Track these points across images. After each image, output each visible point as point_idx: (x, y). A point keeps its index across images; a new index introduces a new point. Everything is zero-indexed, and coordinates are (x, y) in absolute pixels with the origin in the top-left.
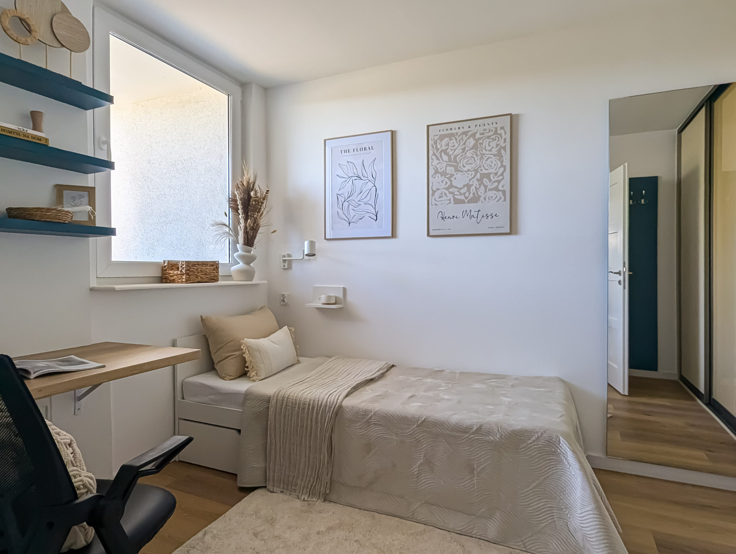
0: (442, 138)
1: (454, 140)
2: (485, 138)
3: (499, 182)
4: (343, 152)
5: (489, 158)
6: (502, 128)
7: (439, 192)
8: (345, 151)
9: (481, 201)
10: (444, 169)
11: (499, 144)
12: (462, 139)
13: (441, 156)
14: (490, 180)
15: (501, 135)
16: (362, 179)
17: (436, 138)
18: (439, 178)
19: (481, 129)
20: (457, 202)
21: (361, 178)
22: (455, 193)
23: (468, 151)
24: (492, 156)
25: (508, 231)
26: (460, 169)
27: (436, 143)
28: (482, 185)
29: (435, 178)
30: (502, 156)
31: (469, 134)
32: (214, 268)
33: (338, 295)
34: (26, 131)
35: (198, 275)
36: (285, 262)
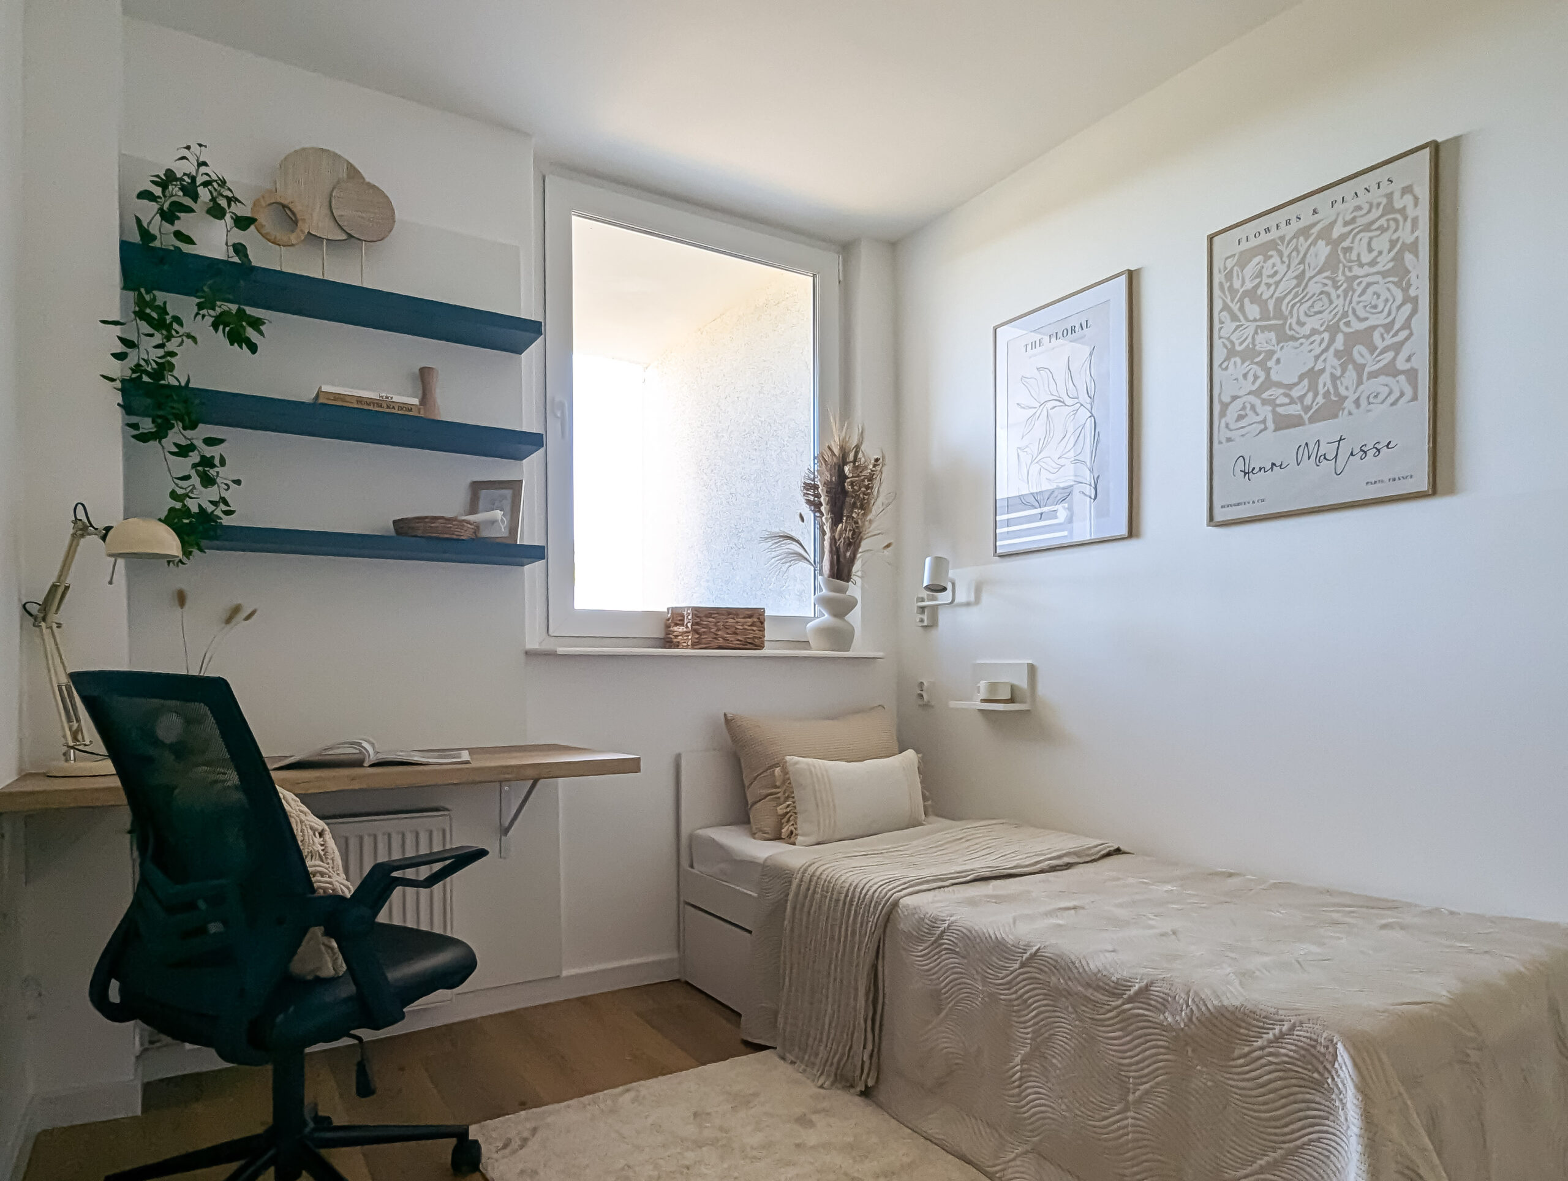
0: (1243, 260)
1: (1276, 259)
2: (1358, 233)
3: (1397, 347)
5: (1369, 285)
6: (1407, 190)
7: (1238, 403)
8: (1034, 344)
9: (1346, 412)
10: (1250, 339)
11: (1398, 239)
12: (1296, 249)
13: (1242, 309)
14: (1372, 349)
15: (1403, 211)
16: (1066, 405)
17: (1230, 263)
18: (1236, 367)
19: (1346, 210)
20: (1284, 423)
21: (1063, 402)
22: (1278, 402)
23: (1311, 278)
24: (1378, 278)
25: (1425, 486)
26: (1291, 333)
27: (1229, 276)
28: (1350, 367)
29: (1226, 368)
30: (1409, 272)
31: (1315, 231)
32: (754, 622)
33: (1016, 682)
34: (392, 398)
35: (719, 633)
36: (923, 612)
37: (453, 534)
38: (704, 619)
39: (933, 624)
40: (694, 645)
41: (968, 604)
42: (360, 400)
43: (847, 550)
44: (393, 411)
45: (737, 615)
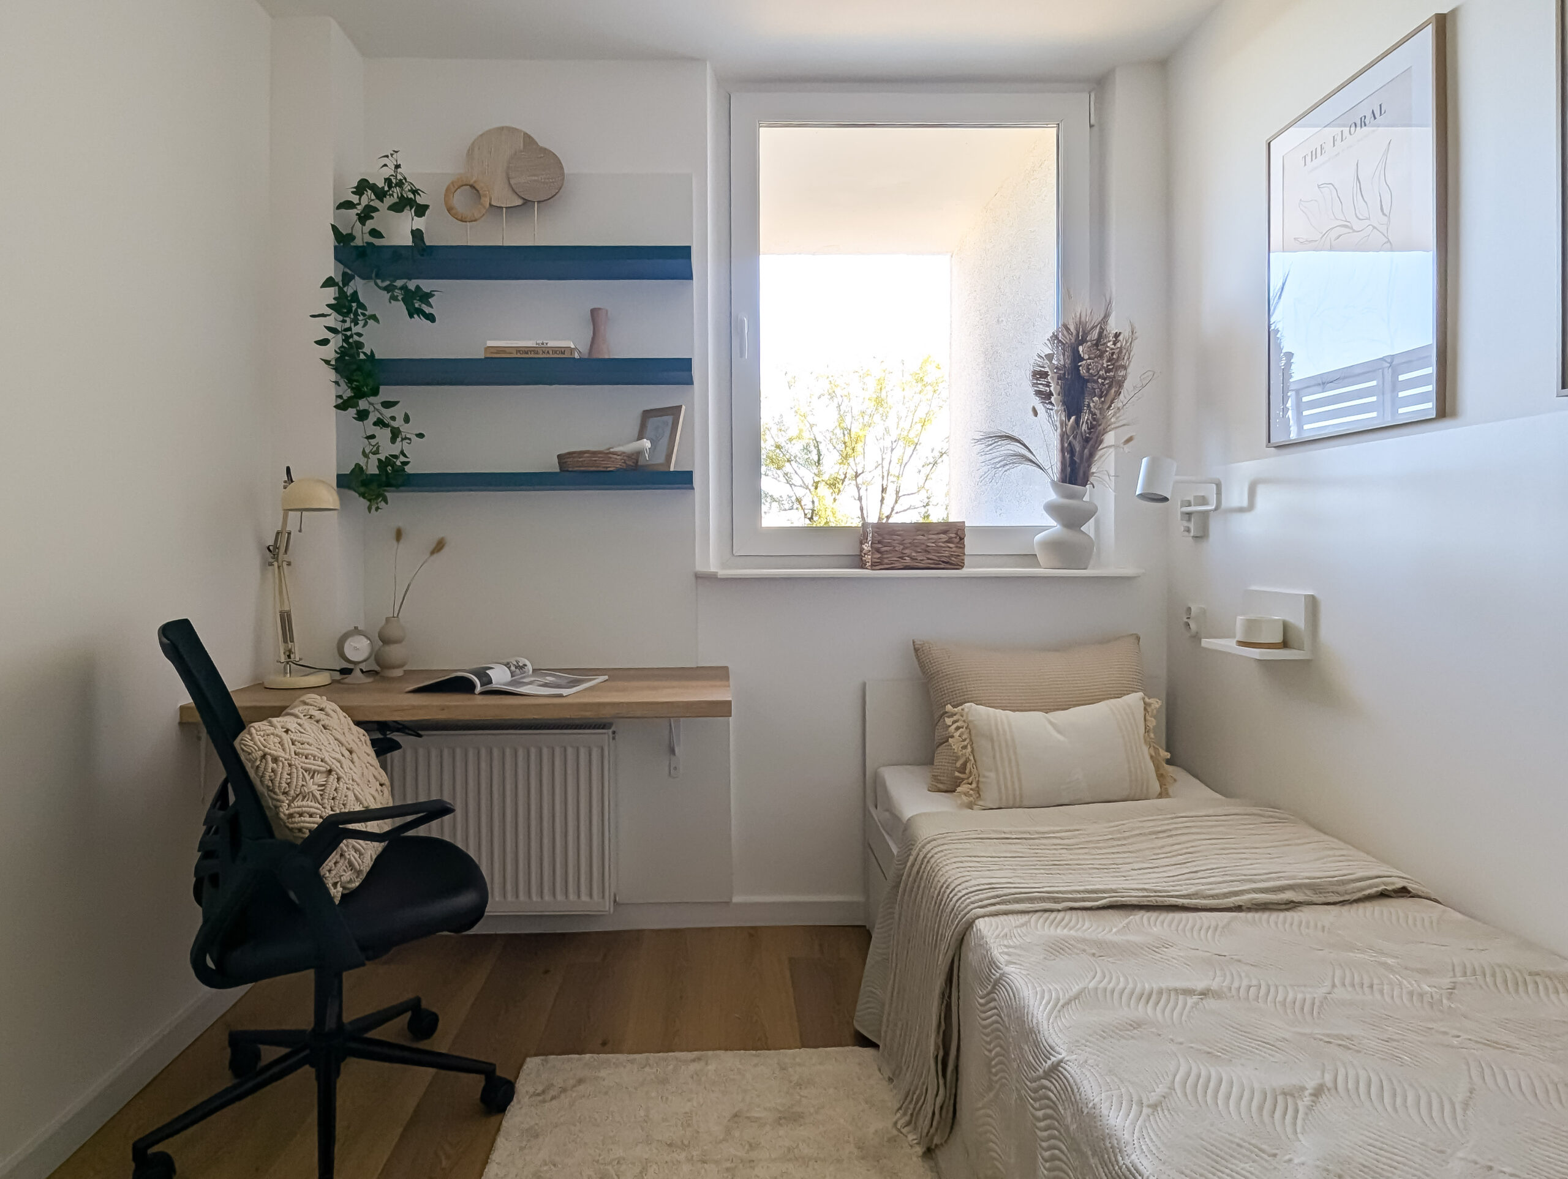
4: (1308, 159)
8: (1314, 155)
16: (1354, 231)
21: (1351, 228)
32: (952, 538)
33: (1291, 619)
34: (547, 344)
35: (906, 551)
36: (1189, 520)
37: (598, 467)
38: (887, 536)
39: (1202, 536)
40: (874, 566)
41: (1241, 510)
42: (518, 350)
43: (1084, 448)
44: (548, 356)
45: (928, 531)
